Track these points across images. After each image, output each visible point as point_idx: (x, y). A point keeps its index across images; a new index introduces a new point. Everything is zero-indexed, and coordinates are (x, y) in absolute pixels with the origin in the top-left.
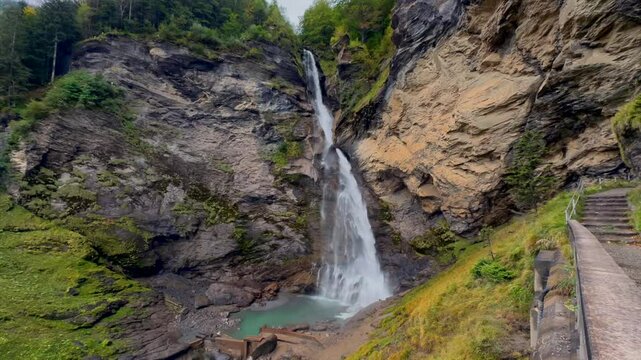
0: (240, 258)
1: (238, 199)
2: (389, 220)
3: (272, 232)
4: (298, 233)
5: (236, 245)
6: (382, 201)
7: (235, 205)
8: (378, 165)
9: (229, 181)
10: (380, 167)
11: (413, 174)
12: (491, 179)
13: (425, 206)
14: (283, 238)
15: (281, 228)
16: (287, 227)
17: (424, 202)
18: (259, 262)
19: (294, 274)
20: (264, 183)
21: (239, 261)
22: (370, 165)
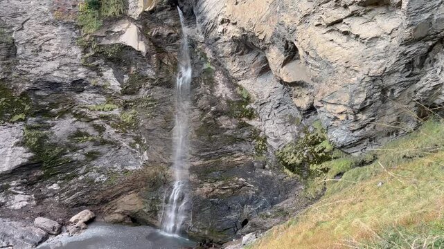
0: (40, 173)
1: (27, 85)
2: (250, 117)
3: (87, 135)
4: (124, 136)
5: (31, 154)
6: (241, 89)
7: (23, 94)
8: (230, 28)
9: (8, 57)
10: (233, 31)
11: (273, 43)
12: (387, 49)
13: (296, 97)
14: (103, 143)
15: (100, 129)
16: (108, 127)
17: (296, 91)
18: (69, 178)
19: (119, 195)
20: (67, 60)
21: (39, 178)
22: (220, 28)
